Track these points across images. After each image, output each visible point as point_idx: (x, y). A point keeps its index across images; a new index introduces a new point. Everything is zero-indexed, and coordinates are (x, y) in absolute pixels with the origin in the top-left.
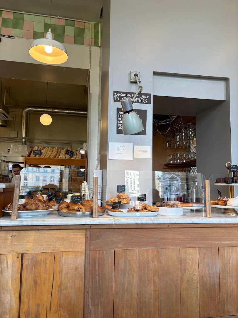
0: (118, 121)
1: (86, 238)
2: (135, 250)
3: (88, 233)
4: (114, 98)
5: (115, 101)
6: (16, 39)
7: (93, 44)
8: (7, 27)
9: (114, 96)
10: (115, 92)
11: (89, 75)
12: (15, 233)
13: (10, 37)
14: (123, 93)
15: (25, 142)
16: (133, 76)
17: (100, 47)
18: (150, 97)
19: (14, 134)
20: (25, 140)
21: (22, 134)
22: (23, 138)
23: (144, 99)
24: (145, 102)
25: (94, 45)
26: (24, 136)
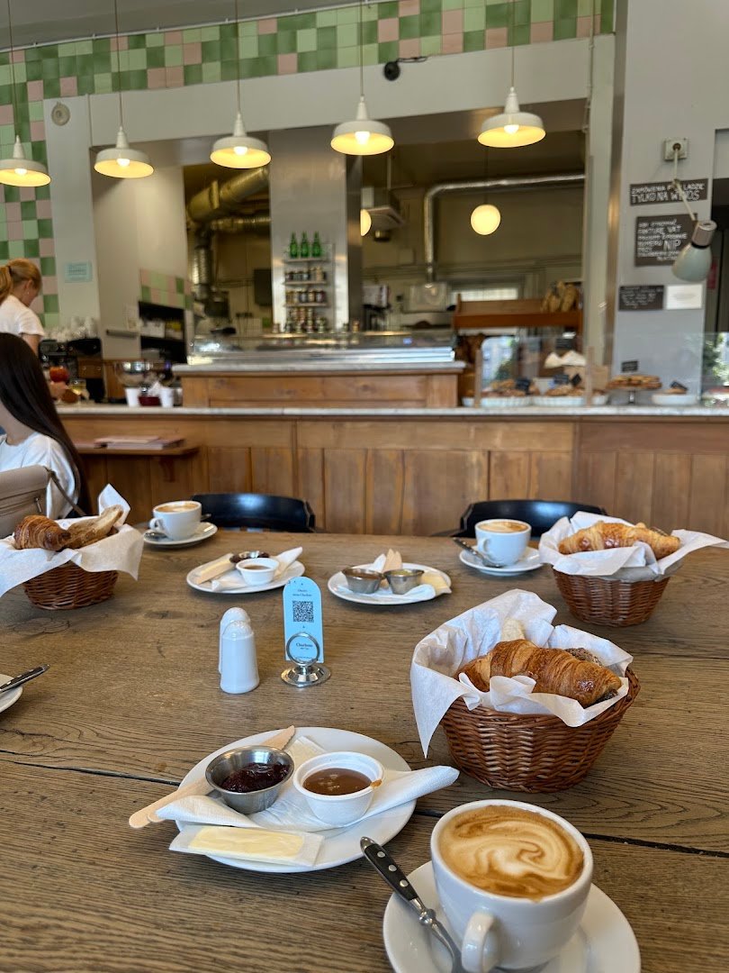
0: (637, 240)
1: (575, 433)
2: (651, 456)
3: (578, 429)
4: (631, 198)
5: (632, 204)
6: (430, 60)
7: (598, 30)
8: (410, 36)
9: (631, 194)
10: (633, 186)
11: (589, 110)
12: (480, 425)
13: (416, 59)
14: (649, 185)
15: (434, 275)
16: (669, 148)
17: (615, 33)
18: (705, 187)
19: (406, 257)
20: (434, 270)
21: (424, 256)
22: (428, 265)
23: (694, 190)
24: (695, 196)
25: (602, 32)
26: (430, 258)
